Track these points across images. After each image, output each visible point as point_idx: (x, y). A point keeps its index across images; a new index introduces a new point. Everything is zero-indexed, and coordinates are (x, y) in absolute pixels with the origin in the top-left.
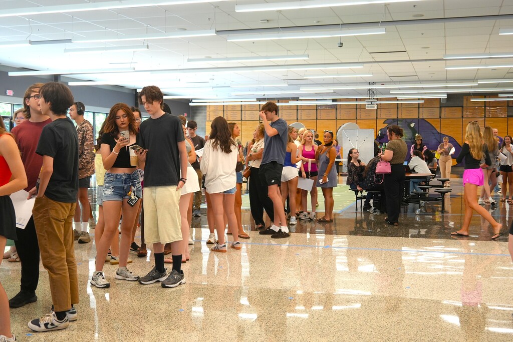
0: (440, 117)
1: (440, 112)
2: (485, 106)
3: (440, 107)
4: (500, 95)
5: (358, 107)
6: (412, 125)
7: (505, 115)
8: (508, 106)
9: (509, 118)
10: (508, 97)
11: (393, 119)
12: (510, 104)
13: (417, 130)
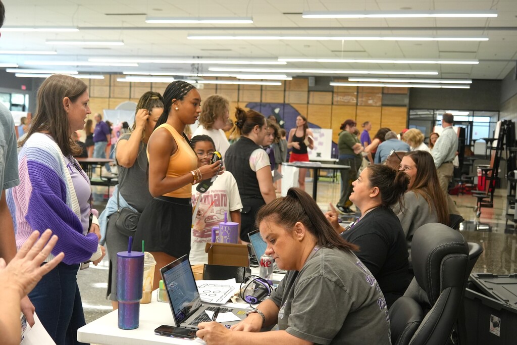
0: (308, 103)
1: (308, 98)
2: (358, 92)
3: (309, 91)
4: (350, 80)
5: (218, 87)
6: (277, 111)
7: (379, 103)
8: (383, 93)
9: (384, 108)
10: (358, 82)
11: (256, 103)
12: (385, 91)
13: (282, 117)
